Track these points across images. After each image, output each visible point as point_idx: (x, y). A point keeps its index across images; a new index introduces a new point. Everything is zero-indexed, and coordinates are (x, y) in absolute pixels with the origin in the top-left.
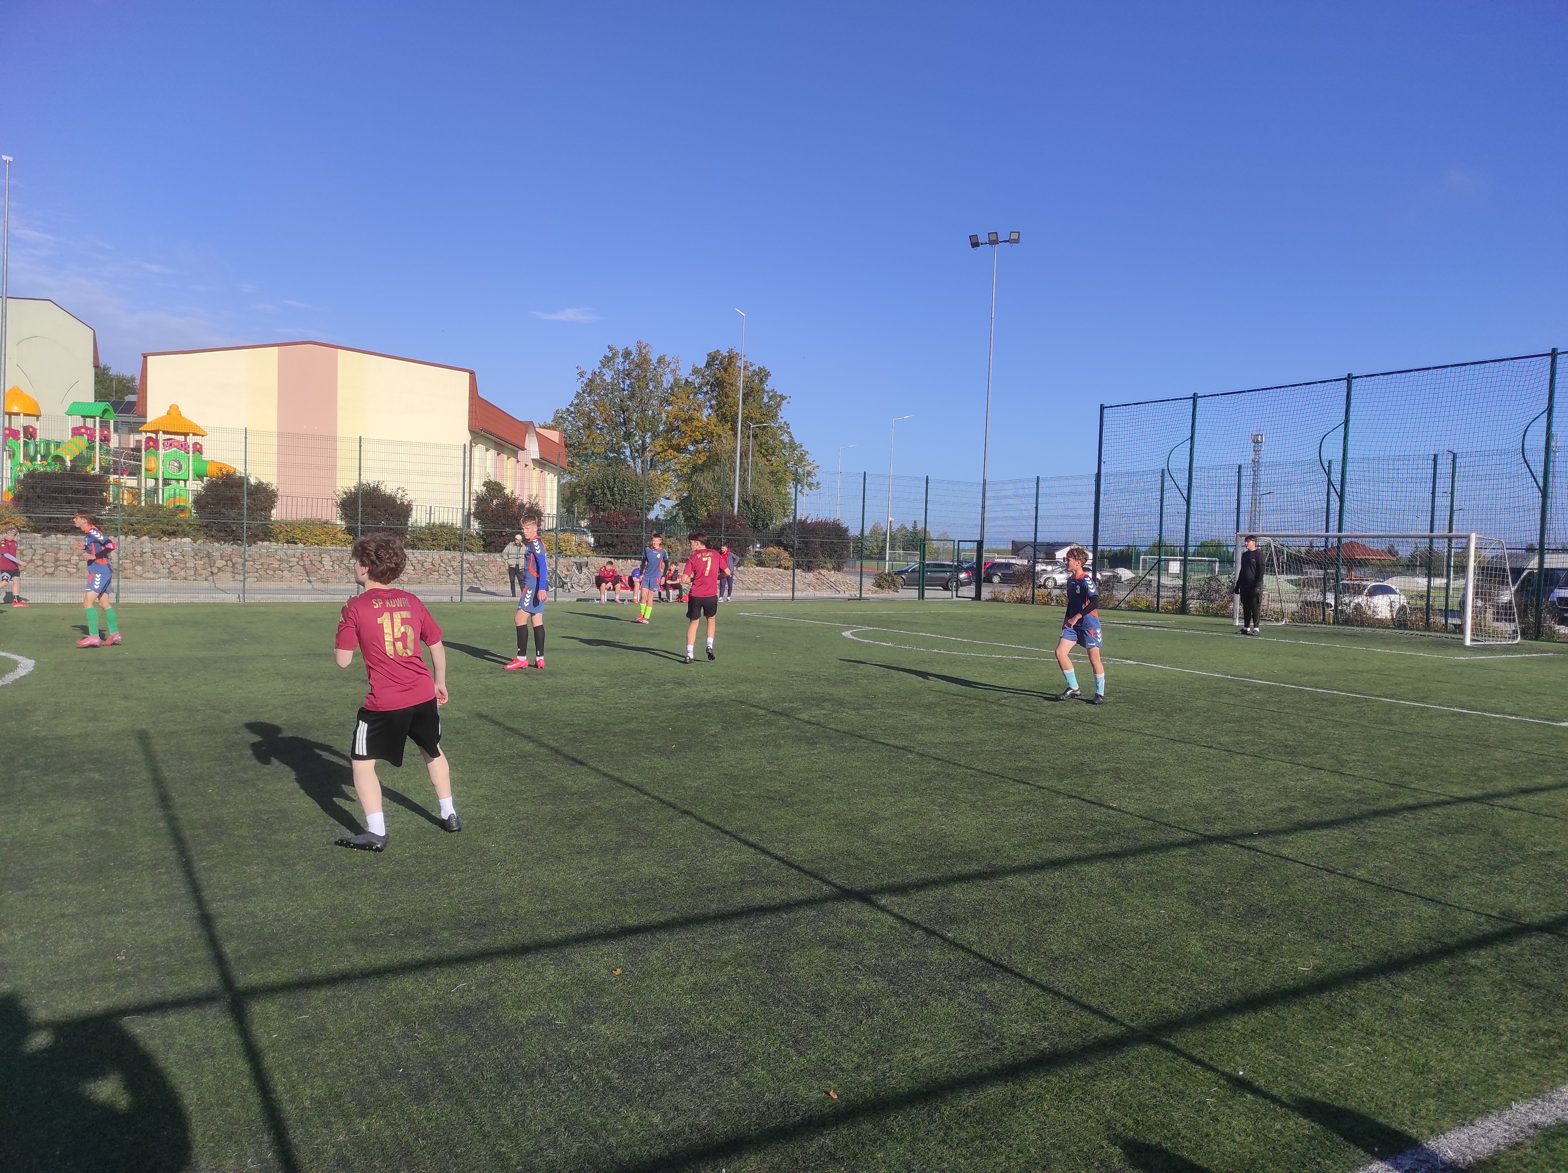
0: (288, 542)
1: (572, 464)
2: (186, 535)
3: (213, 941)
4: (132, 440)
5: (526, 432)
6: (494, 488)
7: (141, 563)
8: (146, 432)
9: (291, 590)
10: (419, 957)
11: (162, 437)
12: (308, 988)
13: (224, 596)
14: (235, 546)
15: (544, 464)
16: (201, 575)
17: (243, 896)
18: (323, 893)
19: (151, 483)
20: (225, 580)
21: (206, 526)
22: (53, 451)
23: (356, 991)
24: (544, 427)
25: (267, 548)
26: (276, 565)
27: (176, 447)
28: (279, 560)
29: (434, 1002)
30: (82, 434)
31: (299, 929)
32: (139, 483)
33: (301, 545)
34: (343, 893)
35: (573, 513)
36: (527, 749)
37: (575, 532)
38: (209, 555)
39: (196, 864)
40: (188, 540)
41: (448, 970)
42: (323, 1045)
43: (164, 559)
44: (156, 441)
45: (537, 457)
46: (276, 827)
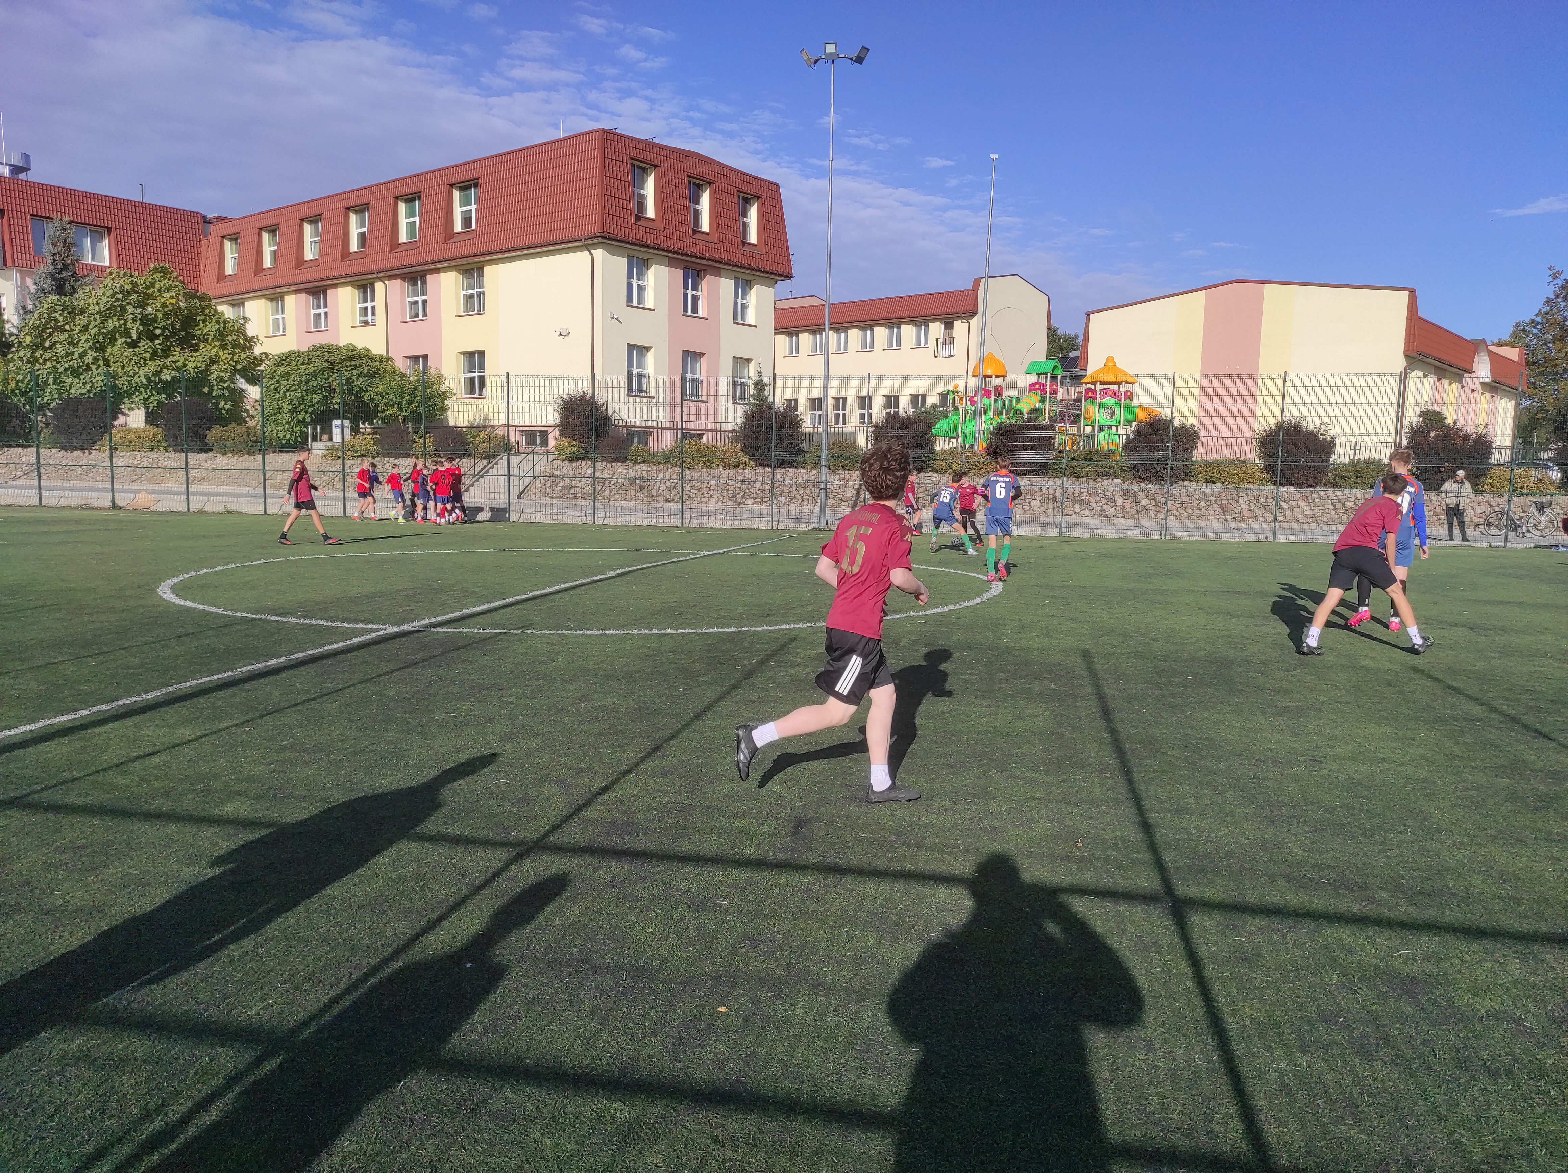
0: (1207, 482)
1: (1534, 385)
2: (1116, 477)
3: (1153, 848)
4: (1075, 391)
5: (1476, 351)
6: (1432, 418)
7: (1080, 502)
8: (1086, 383)
9: (1207, 528)
10: (1355, 910)
11: (1099, 387)
12: (1243, 913)
13: (1147, 532)
14: (1159, 486)
15: (1497, 388)
16: (1128, 513)
17: (1178, 811)
18: (1252, 825)
19: (1088, 429)
20: (1149, 518)
21: (1134, 468)
22: (1015, 407)
23: (1290, 928)
24: (1499, 344)
25: (1187, 488)
26: (1195, 503)
27: (1110, 396)
28: (1198, 500)
29: (1374, 961)
30: (1036, 390)
31: (1230, 854)
32: (1079, 430)
33: (1219, 485)
34: (1272, 830)
35: (1531, 443)
36: (1474, 711)
37: (1536, 466)
38: (1135, 495)
39: (1135, 775)
40: (1117, 481)
41: (1387, 933)
42: (1259, 971)
43: (1097, 499)
44: (1094, 391)
45: (1488, 379)
46: (1204, 753)
